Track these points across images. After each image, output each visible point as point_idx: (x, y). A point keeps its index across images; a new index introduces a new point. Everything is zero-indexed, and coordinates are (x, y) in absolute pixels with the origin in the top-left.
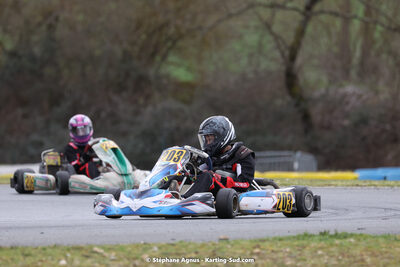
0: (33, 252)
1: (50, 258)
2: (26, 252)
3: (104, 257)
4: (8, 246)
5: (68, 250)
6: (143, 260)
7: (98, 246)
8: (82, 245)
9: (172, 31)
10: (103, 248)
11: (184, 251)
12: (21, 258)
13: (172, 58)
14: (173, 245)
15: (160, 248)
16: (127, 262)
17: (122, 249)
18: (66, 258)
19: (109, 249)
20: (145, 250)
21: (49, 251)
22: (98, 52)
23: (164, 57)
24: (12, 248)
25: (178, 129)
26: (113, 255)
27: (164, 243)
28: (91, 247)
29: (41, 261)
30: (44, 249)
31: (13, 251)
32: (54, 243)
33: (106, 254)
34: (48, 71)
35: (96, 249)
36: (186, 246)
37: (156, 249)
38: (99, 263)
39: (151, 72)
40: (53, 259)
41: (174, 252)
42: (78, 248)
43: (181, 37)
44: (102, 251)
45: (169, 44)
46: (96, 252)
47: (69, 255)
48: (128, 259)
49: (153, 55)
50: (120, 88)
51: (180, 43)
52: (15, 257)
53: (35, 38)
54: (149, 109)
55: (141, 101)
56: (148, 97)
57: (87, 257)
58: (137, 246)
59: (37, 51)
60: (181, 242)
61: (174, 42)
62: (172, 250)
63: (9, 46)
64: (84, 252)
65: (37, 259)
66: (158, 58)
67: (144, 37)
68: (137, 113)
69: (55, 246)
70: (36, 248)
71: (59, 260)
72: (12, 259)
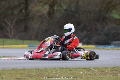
0: (72, 69)
1: (77, 71)
2: (70, 70)
3: (94, 71)
4: (65, 68)
5: (83, 69)
6: (105, 72)
7: (92, 68)
8: (87, 67)
9: (114, 3)
10: (93, 68)
11: (118, 69)
12: (69, 71)
13: (114, 11)
14: (115, 68)
15: (110, 69)
16: (100, 73)
17: (99, 69)
18: (82, 71)
19: (95, 69)
20: (106, 69)
21: (77, 69)
22: (91, 10)
23: (111, 11)
24: (66, 68)
25: (115, 33)
26: (96, 71)
27: (112, 67)
28: (90, 68)
29: (75, 72)
30: (76, 69)
31: (66, 69)
32: (78, 67)
33: (94, 70)
34: (77, 15)
35: (91, 69)
36: (118, 68)
37: (109, 69)
38: (92, 73)
39: (107, 16)
40: (78, 72)
41: (115, 70)
42: (86, 68)
43: (116, 5)
44: (93, 69)
45: (113, 7)
46: (91, 70)
47: (83, 70)
48: (101, 72)
49: (108, 11)
50: (98, 20)
51: (116, 7)
52: (67, 71)
53: (72, 5)
54: (107, 27)
55: (104, 24)
56: (106, 23)
57: (89, 71)
58: (104, 68)
59: (73, 9)
60: (117, 67)
61: (114, 7)
62: (114, 69)
63: (65, 8)
64: (88, 70)
65: (74, 72)
66: (109, 11)
67: (105, 5)
68: (103, 28)
69: (79, 68)
70: (73, 68)
71: (80, 72)
72: (66, 72)
